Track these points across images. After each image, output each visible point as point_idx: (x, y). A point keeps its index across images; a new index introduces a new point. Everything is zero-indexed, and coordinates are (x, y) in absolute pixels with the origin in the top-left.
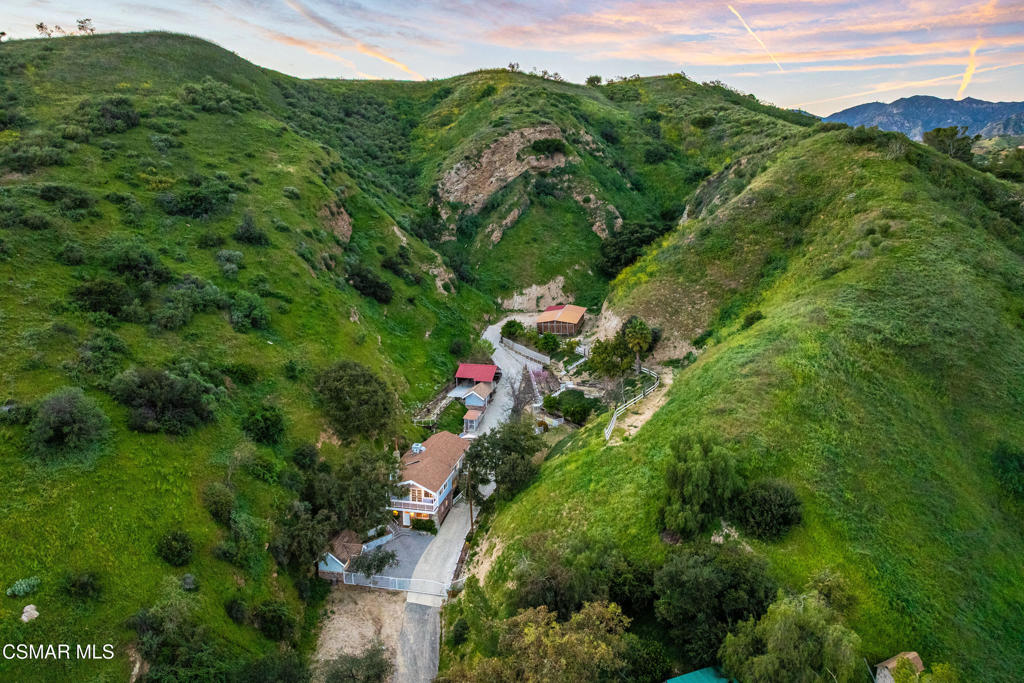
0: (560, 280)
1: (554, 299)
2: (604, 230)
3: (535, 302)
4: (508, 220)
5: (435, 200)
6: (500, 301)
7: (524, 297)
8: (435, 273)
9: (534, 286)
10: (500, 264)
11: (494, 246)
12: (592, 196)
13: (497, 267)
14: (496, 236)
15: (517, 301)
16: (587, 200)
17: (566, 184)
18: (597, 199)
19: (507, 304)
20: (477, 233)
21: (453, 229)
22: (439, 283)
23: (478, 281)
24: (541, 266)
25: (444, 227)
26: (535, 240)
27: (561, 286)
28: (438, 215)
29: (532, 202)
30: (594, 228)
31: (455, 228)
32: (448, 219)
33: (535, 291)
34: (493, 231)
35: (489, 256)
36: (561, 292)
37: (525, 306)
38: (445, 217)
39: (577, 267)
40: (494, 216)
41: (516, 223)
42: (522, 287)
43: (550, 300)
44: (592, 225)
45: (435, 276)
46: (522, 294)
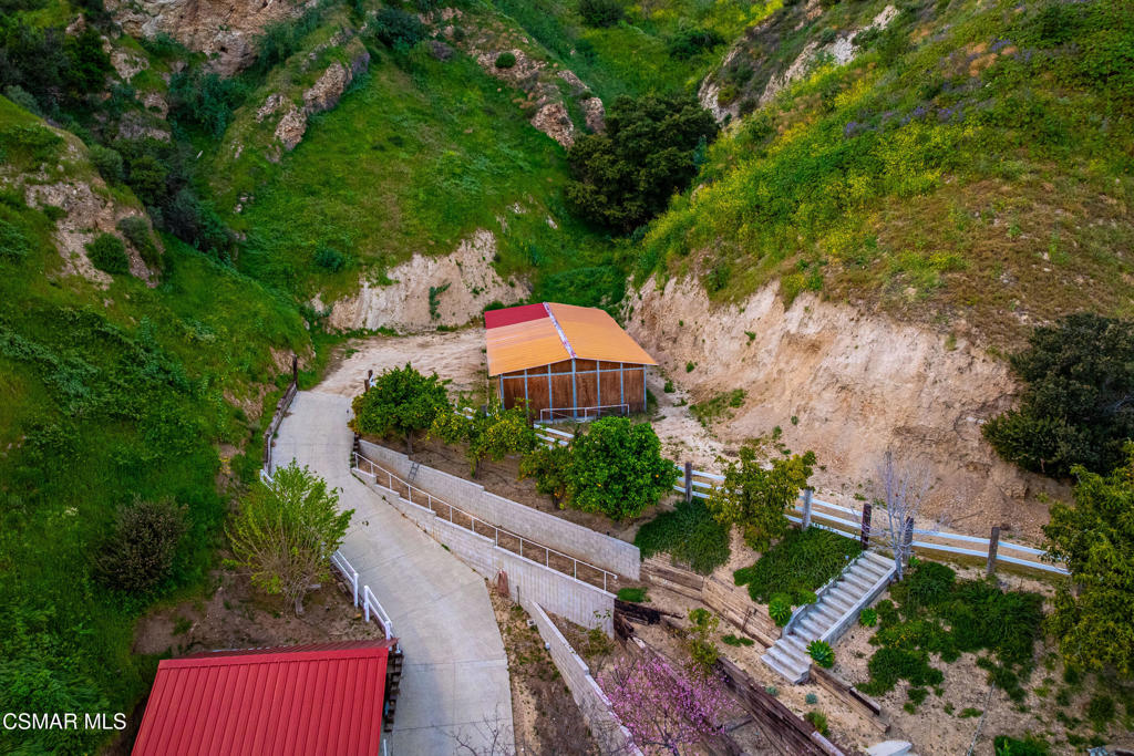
0: (485, 238)
1: (476, 292)
2: (563, 122)
3: (425, 303)
4: (321, 88)
5: (88, 19)
6: (319, 306)
7: (392, 290)
8: (56, 201)
9: (418, 259)
10: (309, 200)
11: (285, 154)
12: (516, 52)
13: (301, 209)
14: (289, 128)
15: (371, 304)
16: (506, 63)
17: (449, 29)
18: (530, 58)
19: (343, 314)
20: (229, 120)
21: (155, 109)
22: (72, 241)
23: (242, 247)
24: (427, 205)
25: (126, 99)
26: (398, 142)
27: (489, 257)
28: (105, 64)
29: (375, 59)
30: (538, 120)
31: (164, 107)
32: (138, 78)
33: (421, 272)
34: (278, 115)
35: (273, 182)
36: (492, 273)
37: (398, 317)
38: (127, 73)
39: (517, 210)
40: (279, 77)
41: (341, 99)
42: (383, 262)
43: (466, 295)
44: (531, 114)
45: (53, 214)
46: (384, 282)
